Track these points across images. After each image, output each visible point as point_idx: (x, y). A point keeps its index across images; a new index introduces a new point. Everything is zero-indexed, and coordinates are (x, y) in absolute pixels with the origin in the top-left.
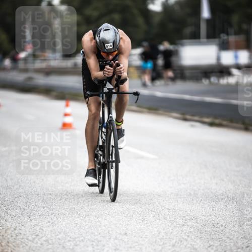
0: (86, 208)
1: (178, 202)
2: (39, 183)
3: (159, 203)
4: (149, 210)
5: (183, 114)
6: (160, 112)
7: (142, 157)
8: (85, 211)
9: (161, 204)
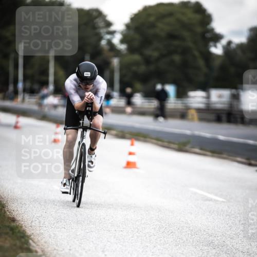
0: (159, 246)
1: (251, 245)
2: (109, 220)
3: (232, 246)
4: (222, 251)
5: (248, 159)
6: (225, 156)
7: (211, 200)
8: (159, 250)
9: (235, 246)
